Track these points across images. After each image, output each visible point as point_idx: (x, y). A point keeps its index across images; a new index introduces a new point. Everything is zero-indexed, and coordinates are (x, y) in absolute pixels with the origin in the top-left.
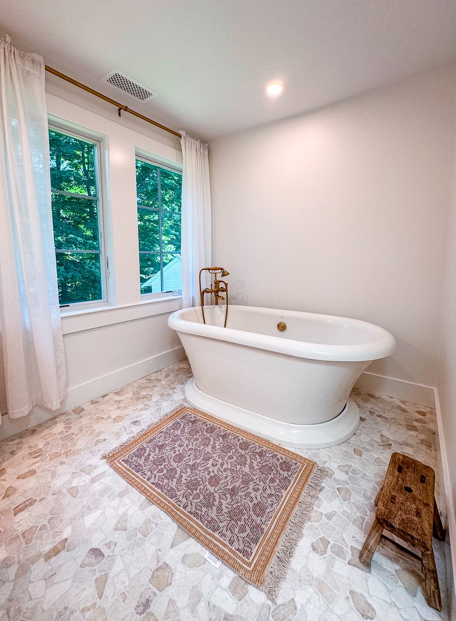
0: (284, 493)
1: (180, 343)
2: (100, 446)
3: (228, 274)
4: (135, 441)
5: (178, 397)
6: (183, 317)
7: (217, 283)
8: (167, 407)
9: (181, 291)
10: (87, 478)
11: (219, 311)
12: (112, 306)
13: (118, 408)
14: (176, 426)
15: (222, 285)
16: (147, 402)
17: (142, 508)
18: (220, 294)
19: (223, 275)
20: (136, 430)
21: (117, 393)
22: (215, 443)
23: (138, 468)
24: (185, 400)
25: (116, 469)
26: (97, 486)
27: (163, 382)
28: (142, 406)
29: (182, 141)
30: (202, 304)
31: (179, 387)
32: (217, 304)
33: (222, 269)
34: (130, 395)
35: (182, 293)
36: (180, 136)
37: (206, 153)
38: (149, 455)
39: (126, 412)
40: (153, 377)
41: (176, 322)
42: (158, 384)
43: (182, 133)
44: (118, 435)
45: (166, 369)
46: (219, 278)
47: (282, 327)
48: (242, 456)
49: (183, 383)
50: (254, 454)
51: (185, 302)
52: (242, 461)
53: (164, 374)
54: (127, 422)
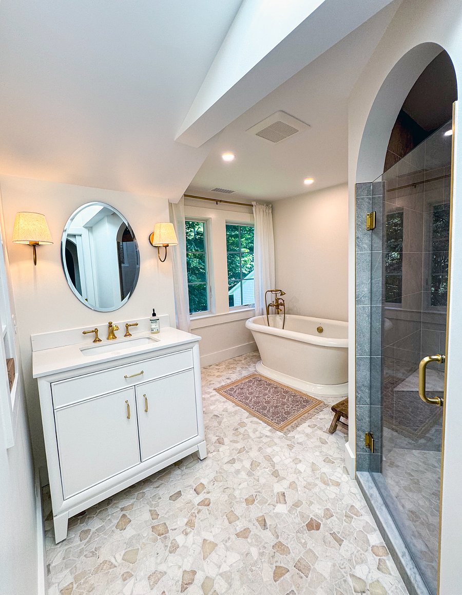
0: (302, 410)
1: (253, 339)
2: (212, 386)
3: (285, 294)
4: (229, 385)
5: (251, 370)
6: (254, 322)
7: (277, 300)
8: (245, 373)
9: (254, 304)
10: (209, 396)
11: (279, 319)
12: (213, 314)
13: (218, 372)
14: (250, 381)
15: (280, 301)
16: (234, 370)
17: (233, 407)
18: (281, 307)
19: (281, 295)
20: (229, 381)
21: (217, 365)
22: (270, 390)
23: (231, 395)
24: (256, 371)
25: (221, 394)
26: (212, 398)
27: (243, 362)
28: (231, 372)
29: (254, 209)
30: (268, 314)
31: (252, 365)
32: (278, 314)
33: (280, 291)
34: (224, 366)
35: (255, 305)
36: (252, 206)
37: (270, 211)
38: (236, 391)
39: (223, 374)
40: (237, 358)
41: (250, 324)
42: (240, 363)
43: (254, 203)
44: (220, 382)
45: (245, 355)
46: (279, 296)
47: (320, 330)
48: (284, 396)
49: (255, 363)
50: (291, 395)
51: (257, 312)
52: (284, 397)
53: (244, 358)
54: (224, 378)
